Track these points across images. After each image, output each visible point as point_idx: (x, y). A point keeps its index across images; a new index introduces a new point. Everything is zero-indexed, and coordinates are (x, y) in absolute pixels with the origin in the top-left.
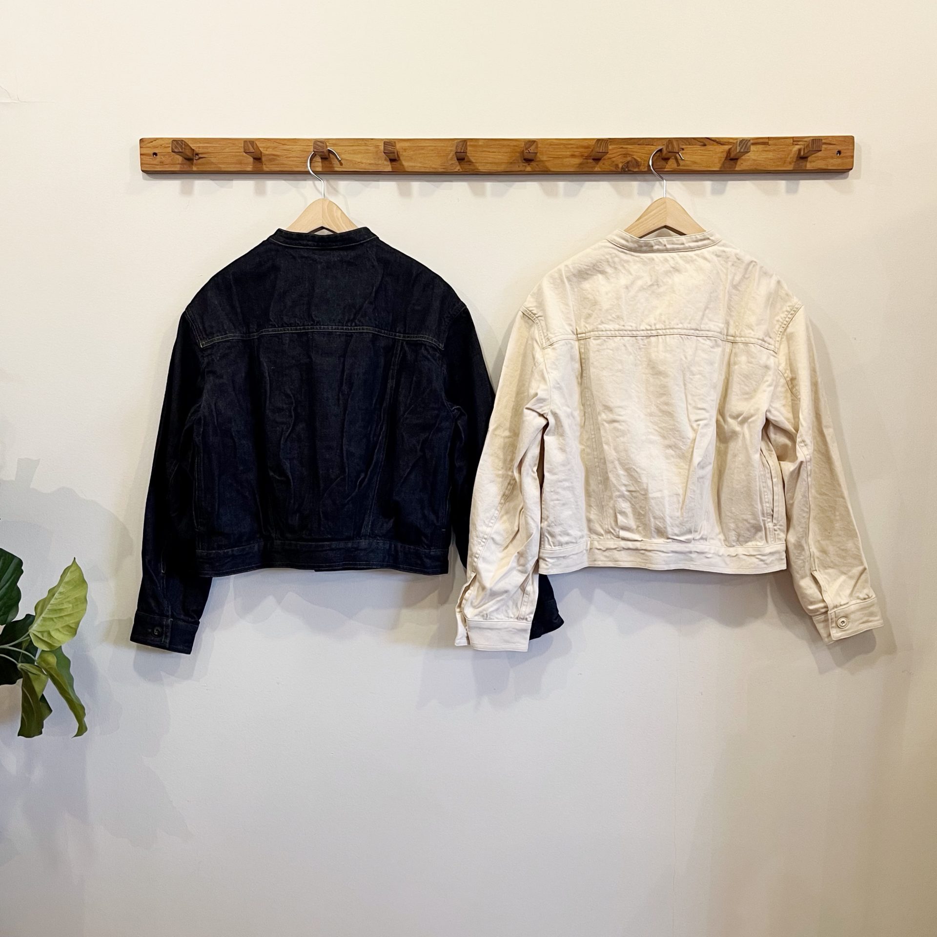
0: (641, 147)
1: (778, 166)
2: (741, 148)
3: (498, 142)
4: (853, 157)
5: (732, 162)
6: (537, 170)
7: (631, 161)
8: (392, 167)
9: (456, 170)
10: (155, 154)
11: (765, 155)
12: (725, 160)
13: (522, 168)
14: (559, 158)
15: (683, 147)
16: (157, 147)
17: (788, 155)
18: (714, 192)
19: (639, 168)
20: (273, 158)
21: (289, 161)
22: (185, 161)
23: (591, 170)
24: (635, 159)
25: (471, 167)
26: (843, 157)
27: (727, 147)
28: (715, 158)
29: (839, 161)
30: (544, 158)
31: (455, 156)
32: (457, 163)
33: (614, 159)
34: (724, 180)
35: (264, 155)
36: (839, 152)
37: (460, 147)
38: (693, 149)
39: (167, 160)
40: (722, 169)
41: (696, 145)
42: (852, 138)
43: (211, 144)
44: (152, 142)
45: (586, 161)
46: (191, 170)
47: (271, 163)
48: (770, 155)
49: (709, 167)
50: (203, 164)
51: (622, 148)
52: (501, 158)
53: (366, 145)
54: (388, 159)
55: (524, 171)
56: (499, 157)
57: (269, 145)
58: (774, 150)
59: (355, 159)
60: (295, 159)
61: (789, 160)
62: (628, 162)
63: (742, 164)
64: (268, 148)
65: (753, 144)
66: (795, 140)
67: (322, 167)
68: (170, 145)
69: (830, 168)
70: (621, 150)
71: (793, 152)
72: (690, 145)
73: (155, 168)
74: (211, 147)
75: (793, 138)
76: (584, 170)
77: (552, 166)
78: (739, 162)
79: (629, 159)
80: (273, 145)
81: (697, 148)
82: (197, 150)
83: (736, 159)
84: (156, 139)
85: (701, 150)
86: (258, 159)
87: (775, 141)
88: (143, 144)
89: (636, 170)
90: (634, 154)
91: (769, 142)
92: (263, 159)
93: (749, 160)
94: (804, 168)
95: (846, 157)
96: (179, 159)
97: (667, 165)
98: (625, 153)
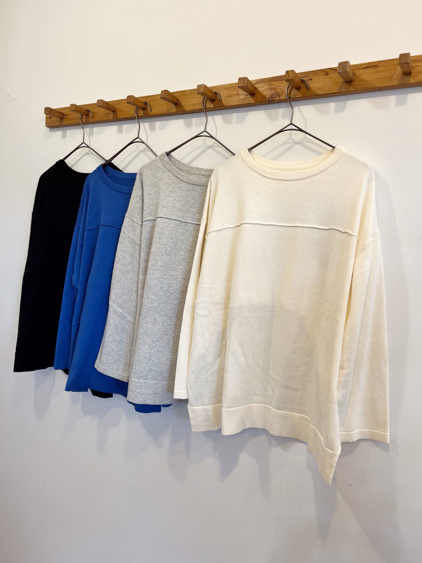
0: (282, 82)
5: (347, 85)
7: (275, 93)
8: (143, 113)
9: (174, 112)
10: (51, 118)
11: (375, 76)
12: (343, 82)
14: (230, 96)
15: (311, 78)
17: (395, 73)
18: (337, 110)
19: (279, 98)
22: (61, 120)
24: (277, 91)
25: (182, 109)
28: (335, 83)
32: (175, 107)
33: (263, 93)
34: (344, 101)
38: (319, 78)
39: (54, 120)
40: (339, 91)
41: (321, 75)
45: (246, 96)
46: (62, 124)
48: (379, 75)
50: (66, 121)
51: (269, 84)
55: (210, 108)
57: (92, 107)
58: (383, 71)
61: (395, 77)
62: (273, 94)
63: (355, 85)
70: (268, 86)
71: (399, 70)
72: (316, 76)
73: (52, 125)
78: (353, 83)
79: (273, 92)
81: (322, 77)
82: (65, 113)
83: (351, 82)
85: (324, 79)
86: (87, 115)
87: (384, 64)
89: (277, 99)
90: (278, 87)
91: (380, 65)
93: (361, 81)
94: (407, 83)
97: (299, 93)
98: (271, 88)
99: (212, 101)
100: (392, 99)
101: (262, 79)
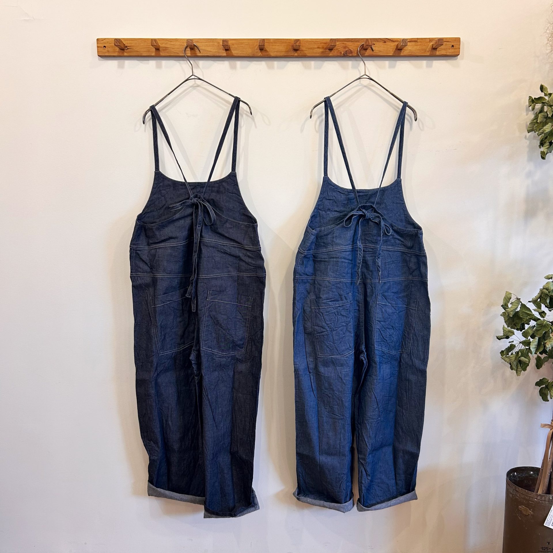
0: (353, 43)
1: (422, 53)
2: (403, 43)
3: (280, 41)
4: (459, 48)
5: (399, 51)
6: (300, 55)
8: (226, 54)
9: (259, 55)
10: (105, 47)
11: (415, 47)
12: (396, 49)
13: (293, 54)
14: (311, 49)
15: (375, 43)
16: (106, 43)
17: (427, 47)
18: (391, 67)
19: (352, 54)
20: (166, 49)
21: (174, 50)
22: (120, 51)
23: (327, 55)
24: (350, 49)
25: (267, 53)
26: (455, 48)
27: (396, 43)
28: (391, 49)
29: (453, 50)
30: (304, 49)
31: (259, 48)
32: (260, 52)
33: (339, 50)
34: (395, 61)
35: (161, 47)
36: (453, 46)
37: (261, 42)
38: (379, 44)
39: (110, 50)
40: (394, 55)
41: (381, 42)
42: (459, 39)
43: (134, 41)
44: (103, 40)
45: (325, 50)
46: (122, 55)
47: (165, 51)
48: (418, 47)
49: (388, 53)
50: (128, 52)
51: (343, 43)
52: (282, 48)
53: (213, 42)
54: (224, 49)
55: (294, 56)
56: (281, 48)
57: (163, 42)
58: (420, 45)
59: (207, 49)
60: (177, 49)
61: (428, 50)
62: (346, 51)
63: (404, 52)
64: (162, 43)
65: (409, 42)
66: (431, 40)
67: (191, 53)
68: (113, 42)
69: (448, 54)
70: (342, 45)
71: (430, 46)
72: (378, 42)
73: (105, 54)
74: (133, 43)
75: (430, 38)
76: (324, 55)
77: (308, 53)
78: (402, 51)
79: (347, 49)
80: (165, 42)
81: (381, 43)
82: (126, 45)
83: (401, 49)
84: (105, 39)
85: (383, 45)
86: (157, 49)
87: (421, 40)
88: (99, 41)
89: (351, 55)
90: (350, 47)
91: (418, 41)
92: (160, 49)
93: (407, 50)
94: (435, 54)
95: (456, 49)
96: (117, 49)
97: (366, 53)
98: (345, 46)
99: (296, 50)
100: (424, 63)
101: (337, 39)
